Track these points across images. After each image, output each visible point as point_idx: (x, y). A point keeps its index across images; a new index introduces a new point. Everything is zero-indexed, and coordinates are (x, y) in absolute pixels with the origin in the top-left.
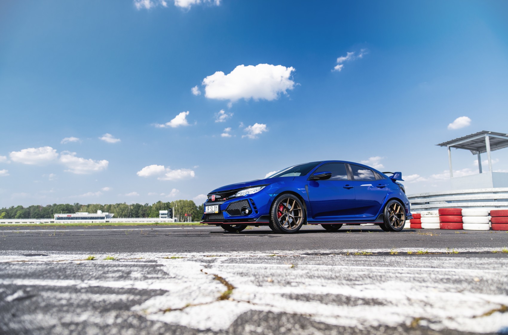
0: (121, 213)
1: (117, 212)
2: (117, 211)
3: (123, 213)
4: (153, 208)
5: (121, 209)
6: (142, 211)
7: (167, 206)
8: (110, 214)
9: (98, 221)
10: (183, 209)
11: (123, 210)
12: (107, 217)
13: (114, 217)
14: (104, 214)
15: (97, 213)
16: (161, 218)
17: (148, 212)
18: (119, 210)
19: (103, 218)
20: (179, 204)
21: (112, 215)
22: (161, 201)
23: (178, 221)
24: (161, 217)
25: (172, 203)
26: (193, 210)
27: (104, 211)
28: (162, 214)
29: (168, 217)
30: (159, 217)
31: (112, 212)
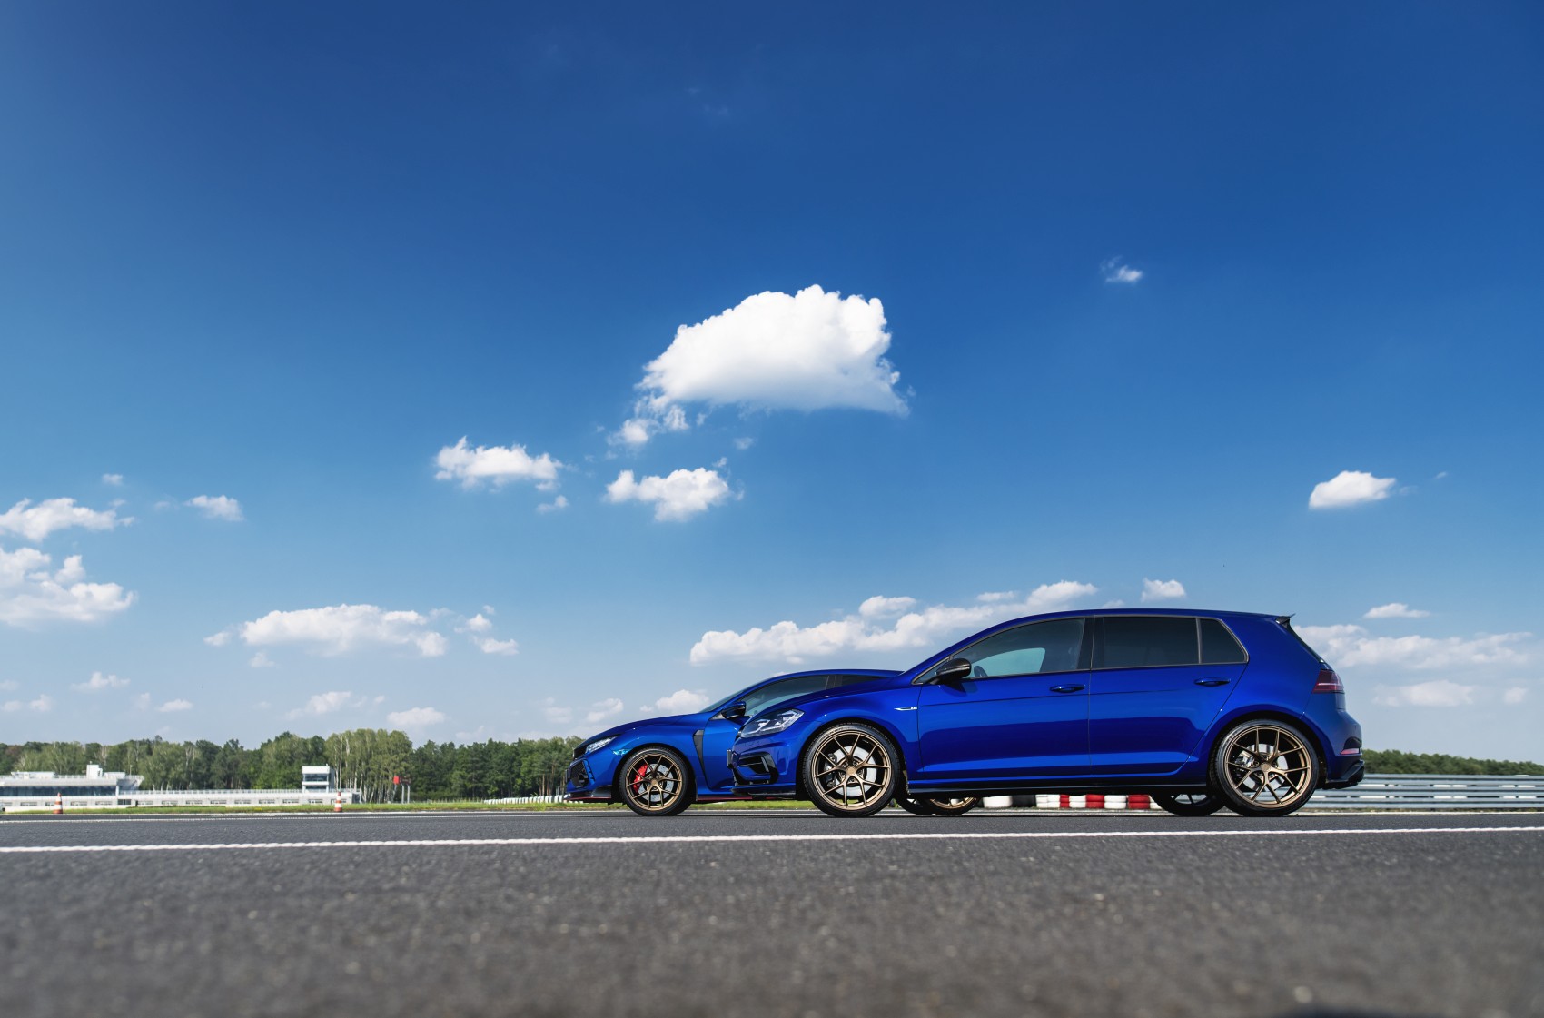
0: (163, 773)
1: (149, 771)
2: (148, 767)
3: (172, 774)
4: (269, 756)
5: (163, 761)
6: (222, 765)
7: (316, 751)
8: (130, 777)
9: (92, 803)
10: (370, 761)
11: (170, 765)
12: (123, 786)
13: (142, 788)
14: (112, 778)
15: (85, 774)
16: (307, 791)
17: (246, 770)
18: (155, 763)
19: (107, 790)
20: (357, 744)
21: (139, 780)
22: (291, 733)
23: (362, 800)
24: (308, 787)
25: (331, 739)
26: (404, 763)
27: (108, 767)
28: (311, 777)
29: (332, 786)
30: (300, 787)
31: (136, 773)
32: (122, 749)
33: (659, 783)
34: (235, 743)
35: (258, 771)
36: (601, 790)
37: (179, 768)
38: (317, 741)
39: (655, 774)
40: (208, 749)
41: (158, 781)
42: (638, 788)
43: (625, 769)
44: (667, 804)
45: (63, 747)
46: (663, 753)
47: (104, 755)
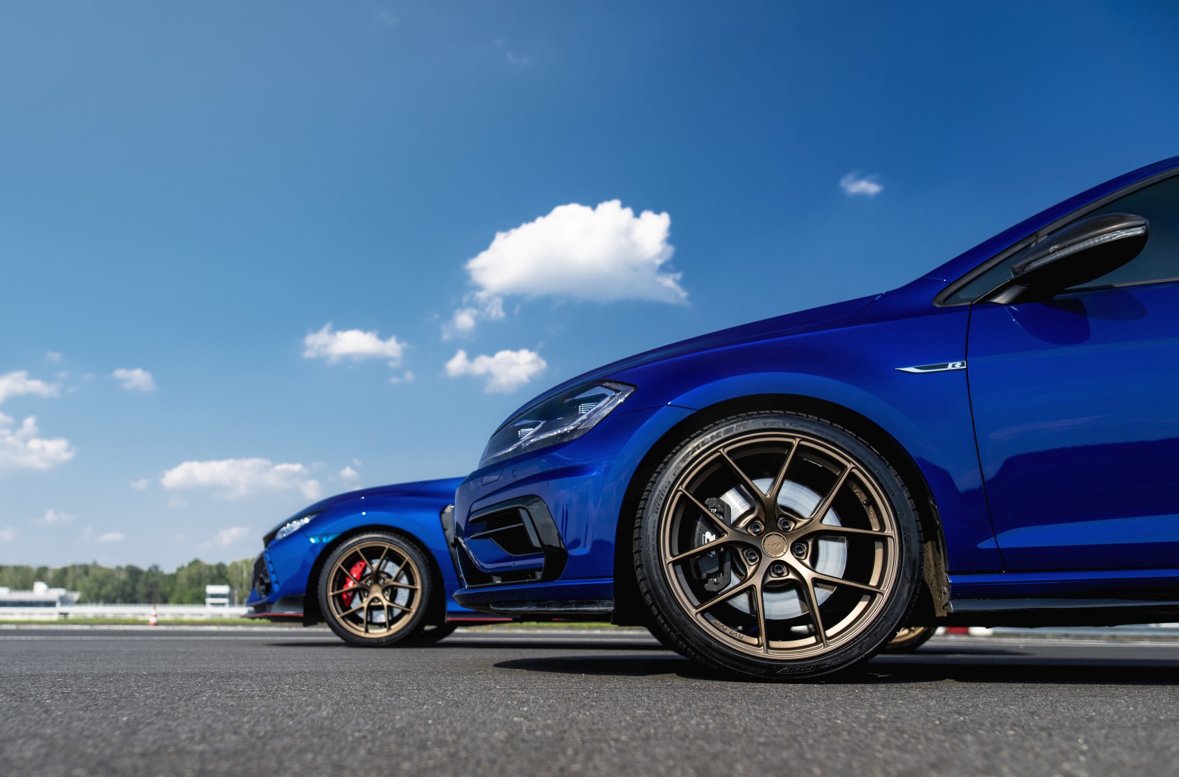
0: (96, 590)
1: (85, 589)
2: (84, 586)
3: (104, 592)
4: (182, 579)
5: (97, 581)
6: (145, 585)
8: (69, 593)
9: (39, 614)
11: (102, 584)
12: (64, 601)
13: (79, 602)
14: (56, 593)
15: (33, 590)
16: (210, 607)
17: (164, 590)
18: (90, 582)
19: (51, 604)
21: (77, 596)
22: (200, 560)
24: (213, 604)
27: (52, 585)
28: (214, 596)
29: (232, 603)
30: (204, 603)
31: (74, 589)
32: (64, 571)
33: (383, 592)
34: (156, 567)
35: (173, 590)
36: (289, 600)
37: (109, 587)
38: (221, 567)
39: (377, 576)
40: (134, 572)
41: (93, 597)
42: (351, 599)
43: (327, 566)
44: (396, 627)
45: (17, 569)
46: (390, 542)
47: (50, 575)
